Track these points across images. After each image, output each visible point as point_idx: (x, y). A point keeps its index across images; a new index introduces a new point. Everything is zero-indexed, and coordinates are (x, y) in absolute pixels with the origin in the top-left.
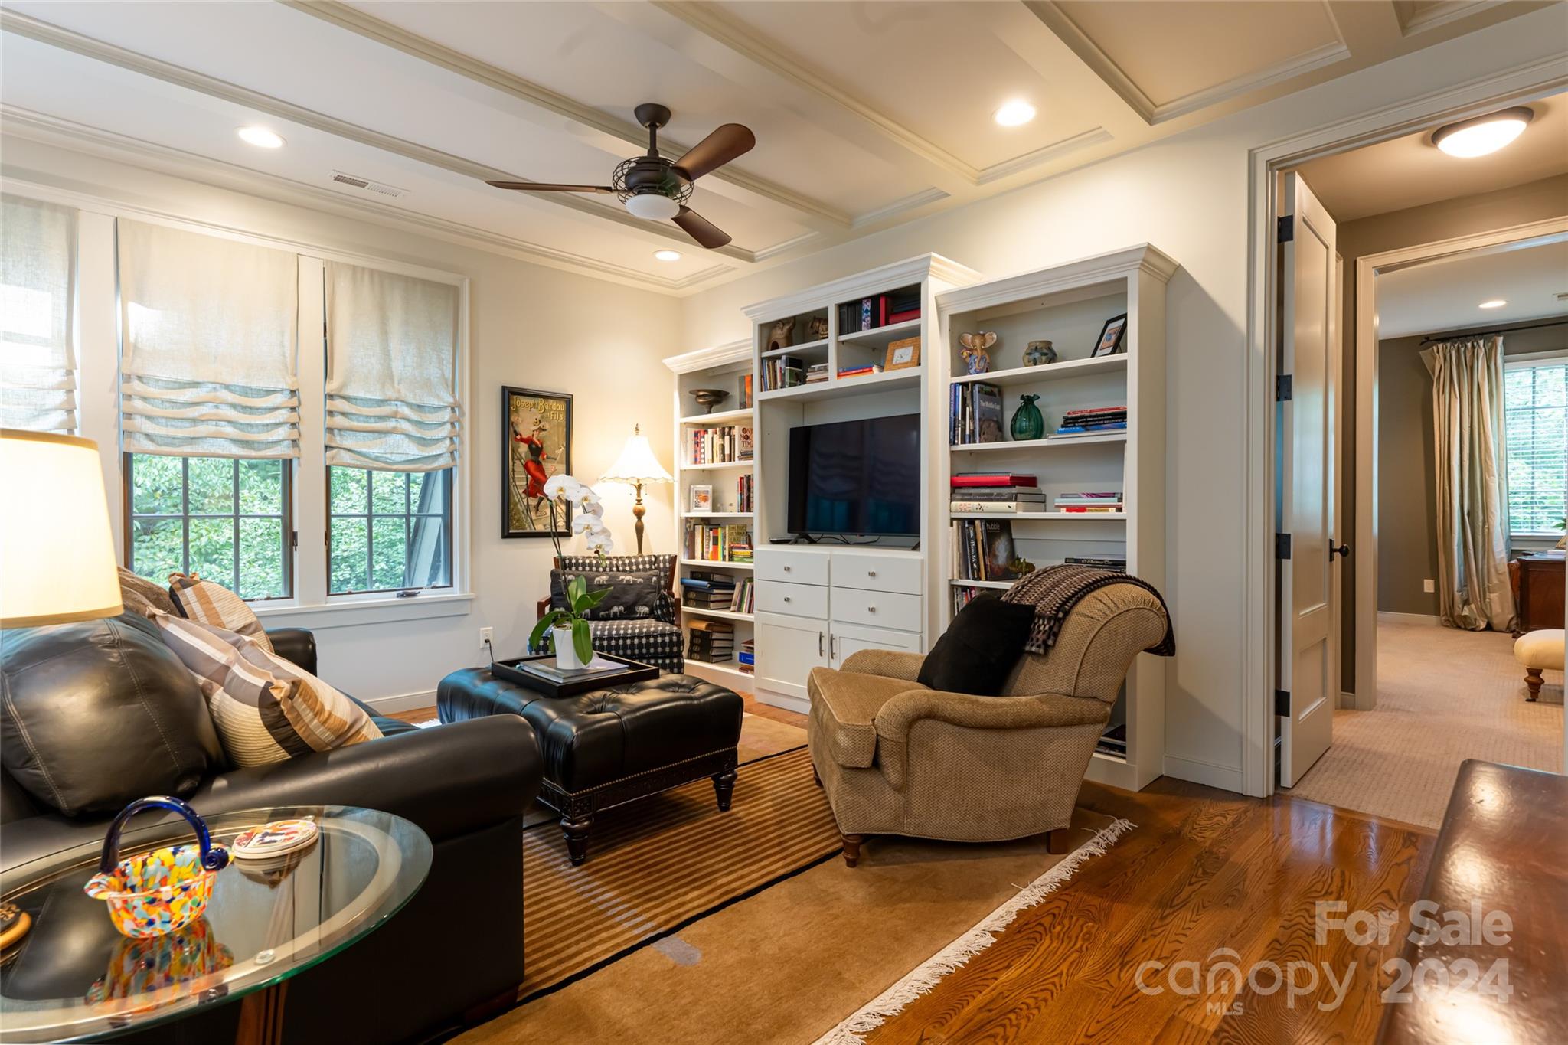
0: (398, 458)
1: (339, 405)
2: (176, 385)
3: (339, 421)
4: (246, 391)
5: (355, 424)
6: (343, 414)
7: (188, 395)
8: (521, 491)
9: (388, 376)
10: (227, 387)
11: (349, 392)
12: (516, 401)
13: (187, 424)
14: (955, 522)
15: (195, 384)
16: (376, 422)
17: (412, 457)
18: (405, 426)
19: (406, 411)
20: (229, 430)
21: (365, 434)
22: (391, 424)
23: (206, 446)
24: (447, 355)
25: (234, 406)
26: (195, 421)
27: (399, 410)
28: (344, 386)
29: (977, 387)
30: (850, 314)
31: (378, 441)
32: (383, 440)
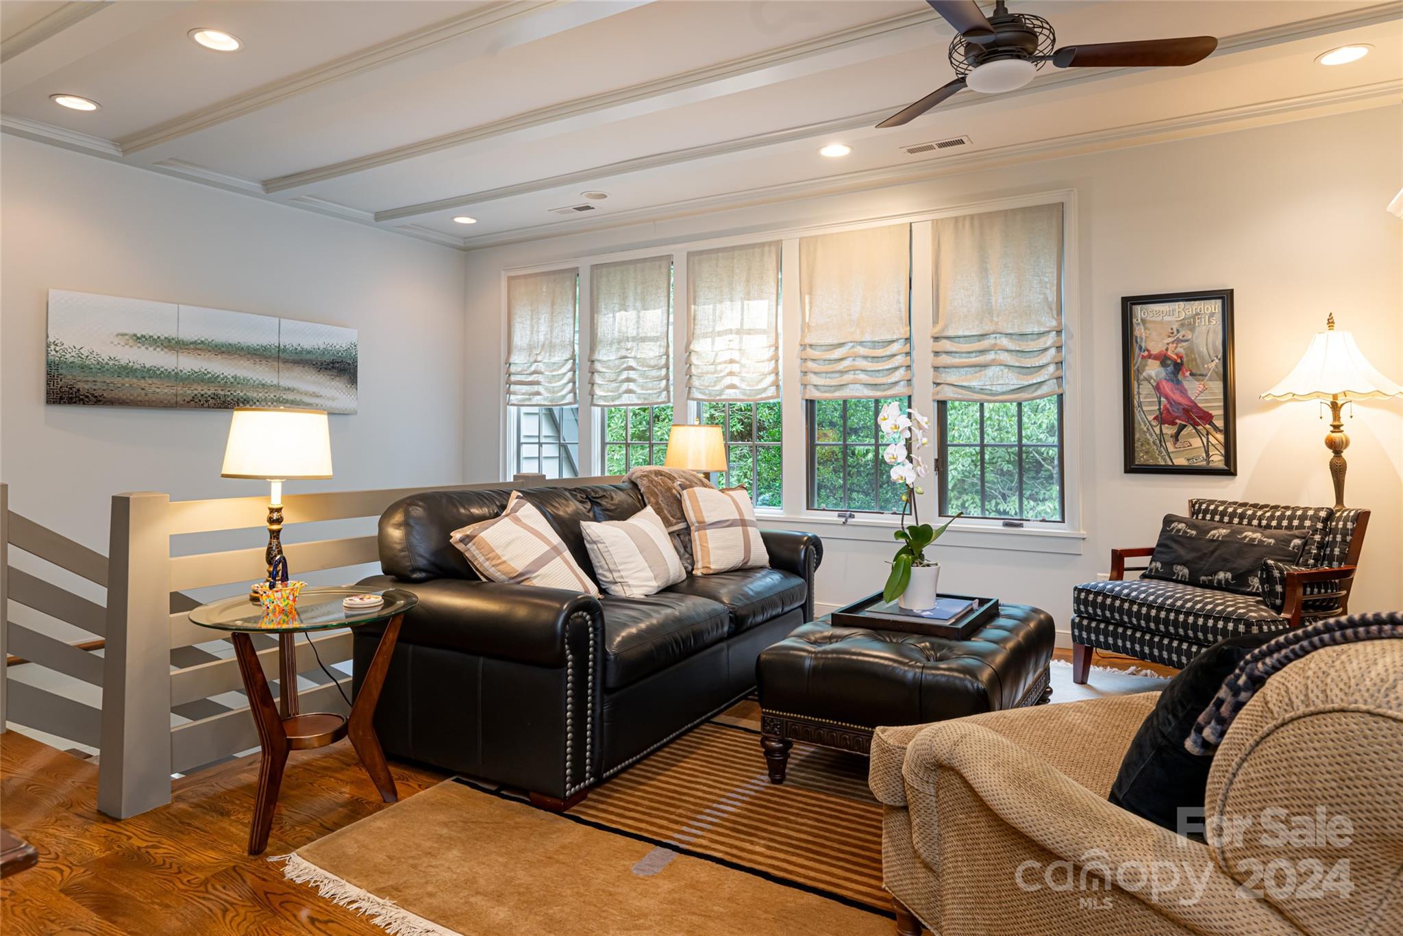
0: (999, 389)
1: (944, 345)
2: (831, 347)
3: (945, 360)
4: (875, 344)
5: (956, 360)
6: (947, 353)
7: (837, 354)
8: (1151, 418)
9: (987, 311)
10: (861, 343)
11: (950, 333)
12: (1139, 311)
13: (837, 375)
15: (841, 345)
16: (976, 357)
17: (1013, 387)
18: (1004, 357)
19: (1005, 342)
20: (862, 377)
21: (967, 369)
22: (990, 356)
23: (848, 390)
24: (1051, 277)
25: (865, 357)
26: (842, 372)
27: (998, 341)
28: (947, 328)
31: (978, 375)
32: (983, 372)
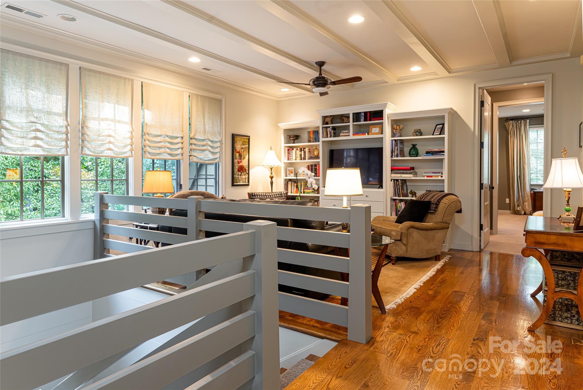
0: (206, 159)
1: (194, 141)
2: (154, 136)
3: (193, 147)
4: (172, 137)
5: (197, 148)
6: (194, 144)
7: (158, 139)
8: (237, 170)
9: (205, 131)
10: (167, 136)
11: (196, 137)
12: (235, 138)
13: (158, 149)
14: (392, 180)
15: (160, 136)
16: (202, 147)
17: (210, 159)
18: (209, 148)
19: (209, 143)
20: (168, 150)
21: (199, 151)
22: (205, 148)
23: (162, 156)
24: (219, 123)
25: (169, 142)
26: (160, 148)
27: (208, 142)
28: (195, 135)
29: (399, 141)
30: (357, 116)
31: (202, 153)
32: (204, 153)
